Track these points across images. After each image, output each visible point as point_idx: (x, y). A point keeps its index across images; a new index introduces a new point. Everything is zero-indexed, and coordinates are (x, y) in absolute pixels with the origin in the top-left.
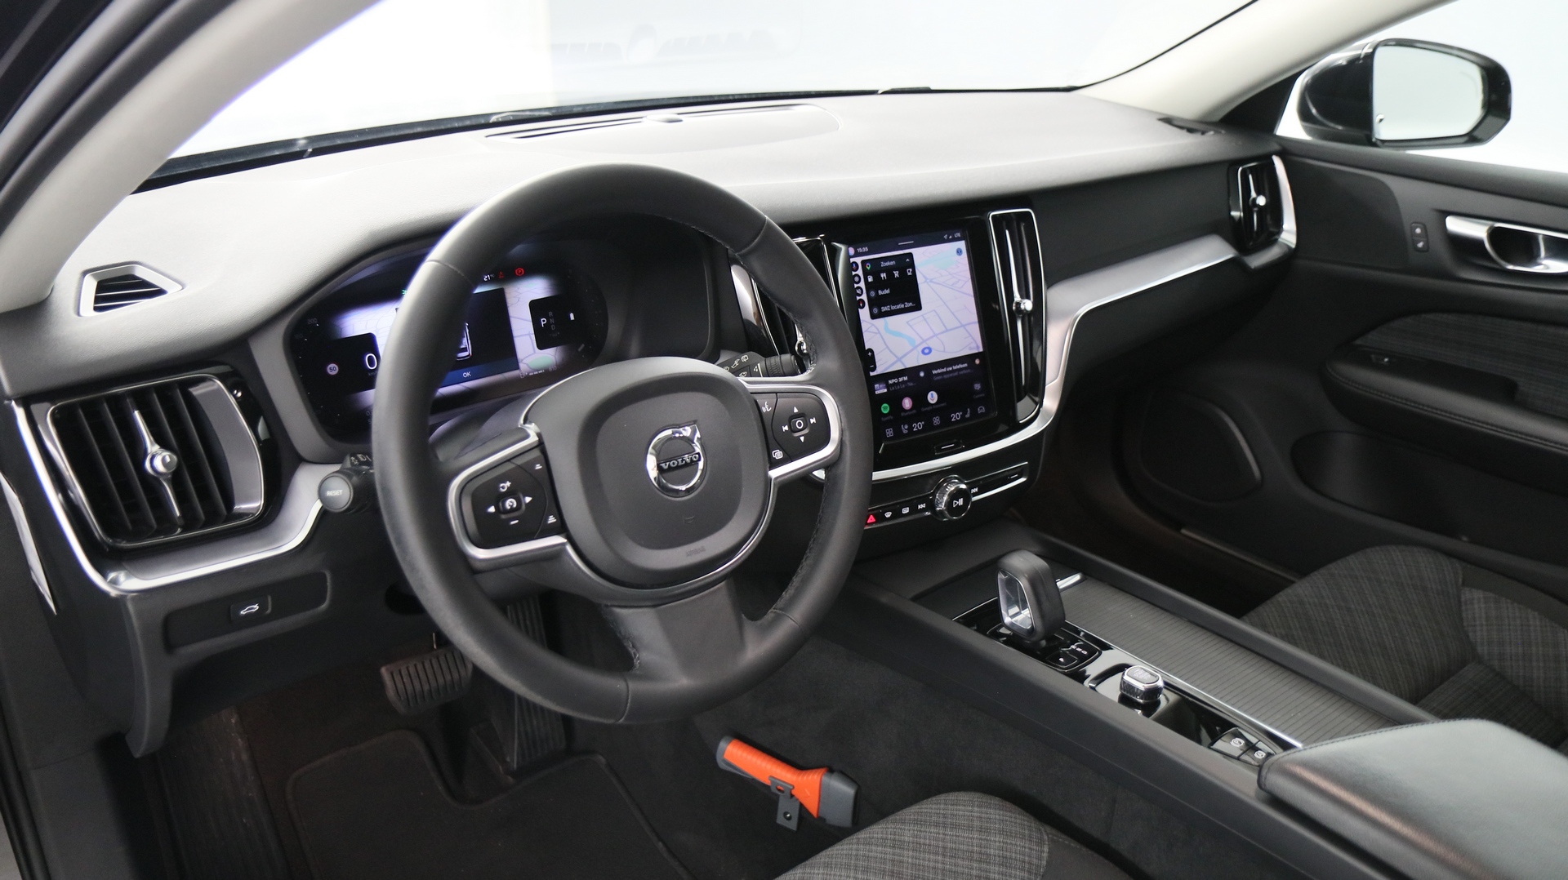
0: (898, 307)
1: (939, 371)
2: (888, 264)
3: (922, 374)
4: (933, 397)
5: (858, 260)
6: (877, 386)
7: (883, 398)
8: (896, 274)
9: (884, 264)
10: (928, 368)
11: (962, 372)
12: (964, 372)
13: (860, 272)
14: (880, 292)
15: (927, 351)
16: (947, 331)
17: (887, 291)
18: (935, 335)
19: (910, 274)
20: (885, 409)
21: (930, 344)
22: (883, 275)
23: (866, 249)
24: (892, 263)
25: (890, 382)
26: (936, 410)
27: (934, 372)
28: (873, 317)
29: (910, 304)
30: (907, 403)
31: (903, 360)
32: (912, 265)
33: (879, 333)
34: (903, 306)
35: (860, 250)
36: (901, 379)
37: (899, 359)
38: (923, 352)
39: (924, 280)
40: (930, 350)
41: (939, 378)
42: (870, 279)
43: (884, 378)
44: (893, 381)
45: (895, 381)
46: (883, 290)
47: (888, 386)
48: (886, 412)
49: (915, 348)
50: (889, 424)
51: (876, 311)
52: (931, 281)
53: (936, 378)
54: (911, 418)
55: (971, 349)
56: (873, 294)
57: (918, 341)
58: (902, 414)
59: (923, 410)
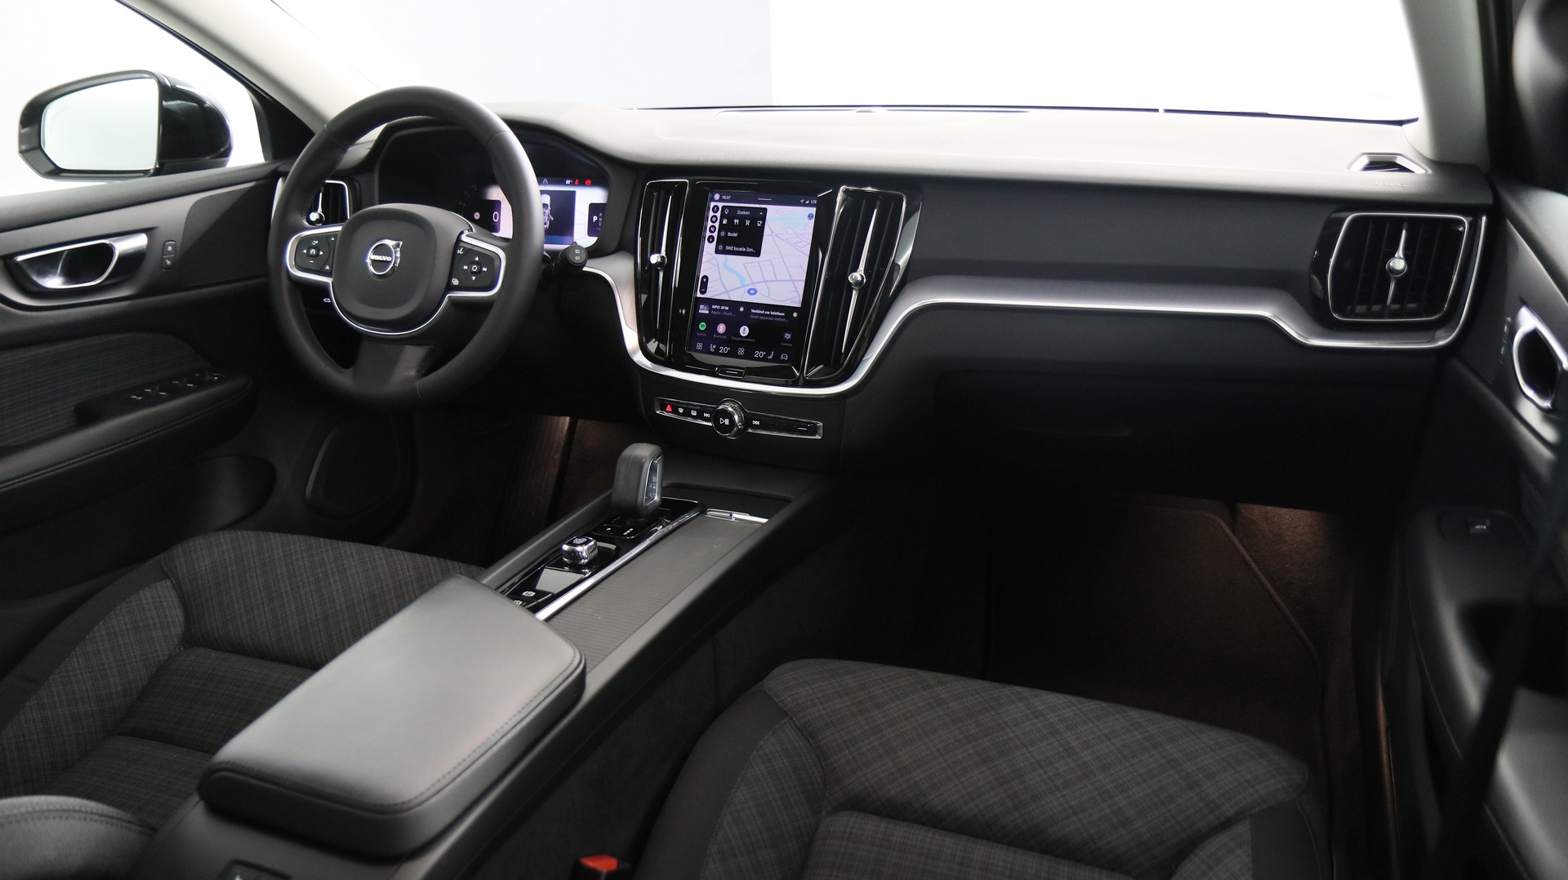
0: (740, 249)
1: (758, 311)
2: (744, 213)
3: (742, 309)
4: (744, 331)
5: (720, 205)
6: (702, 306)
7: (704, 318)
8: (748, 223)
9: (739, 212)
10: (749, 306)
11: (777, 319)
12: (780, 319)
13: (718, 214)
14: (729, 234)
15: (752, 292)
16: (776, 280)
17: (735, 235)
18: (765, 281)
19: (759, 225)
20: (702, 326)
21: (757, 287)
22: (736, 221)
23: (728, 197)
24: (747, 213)
25: (713, 307)
26: (743, 342)
27: (753, 311)
28: (717, 251)
29: (751, 250)
30: (721, 328)
31: (730, 293)
32: (764, 219)
33: (718, 265)
34: (744, 249)
35: (724, 197)
36: (723, 308)
37: (727, 292)
38: (749, 291)
39: (770, 233)
40: (756, 291)
41: (756, 317)
42: (725, 222)
43: (710, 302)
44: (716, 307)
45: (718, 307)
46: (732, 233)
47: (710, 309)
48: (702, 329)
49: (744, 286)
50: (701, 339)
51: (721, 247)
52: (776, 235)
53: (752, 316)
54: (721, 341)
55: (793, 302)
56: (723, 234)
57: (748, 281)
58: (715, 336)
59: (733, 338)
